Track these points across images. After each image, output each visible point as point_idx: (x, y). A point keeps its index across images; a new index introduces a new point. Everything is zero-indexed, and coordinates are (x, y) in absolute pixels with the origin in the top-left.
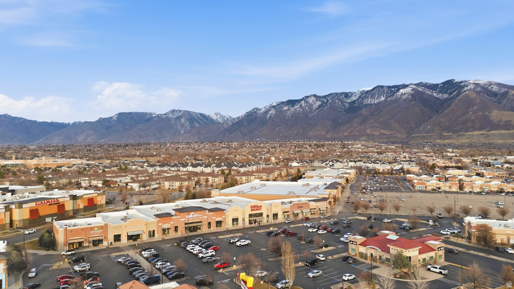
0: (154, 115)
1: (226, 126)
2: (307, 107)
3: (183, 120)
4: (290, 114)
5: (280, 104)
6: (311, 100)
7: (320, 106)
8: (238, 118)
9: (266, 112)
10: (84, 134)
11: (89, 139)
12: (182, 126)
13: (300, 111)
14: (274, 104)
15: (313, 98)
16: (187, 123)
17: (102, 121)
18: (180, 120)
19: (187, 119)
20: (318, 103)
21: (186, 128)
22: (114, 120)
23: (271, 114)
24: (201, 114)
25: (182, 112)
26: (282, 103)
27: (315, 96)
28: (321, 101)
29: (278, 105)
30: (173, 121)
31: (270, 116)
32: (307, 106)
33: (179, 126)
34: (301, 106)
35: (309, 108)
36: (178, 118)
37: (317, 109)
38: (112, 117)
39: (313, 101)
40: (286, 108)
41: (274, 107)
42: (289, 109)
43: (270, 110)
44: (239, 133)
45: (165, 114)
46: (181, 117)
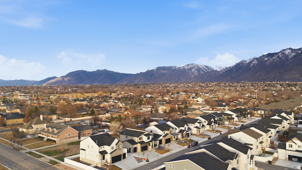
0: (177, 68)
1: (221, 73)
2: (283, 58)
3: (193, 70)
4: (269, 63)
5: (261, 56)
6: (287, 52)
7: (295, 56)
8: (230, 67)
9: (251, 62)
10: (139, 79)
11: (141, 82)
12: (192, 73)
13: (277, 60)
14: (256, 57)
15: (289, 51)
16: (196, 71)
17: (148, 72)
18: (191, 70)
19: (196, 69)
20: (294, 54)
21: (195, 74)
22: (155, 71)
23: (253, 64)
24: (205, 66)
25: (193, 65)
26: (263, 55)
27: (290, 49)
28: (296, 52)
29: (259, 57)
30: (187, 71)
31: (253, 65)
32: (284, 56)
33: (191, 73)
34: (278, 57)
35: (285, 58)
36: (191, 69)
37: (292, 58)
38: (154, 70)
39: (289, 53)
40: (266, 59)
41: (257, 59)
42: (268, 60)
43: (253, 61)
44: (229, 77)
45: (183, 67)
46: (192, 68)
